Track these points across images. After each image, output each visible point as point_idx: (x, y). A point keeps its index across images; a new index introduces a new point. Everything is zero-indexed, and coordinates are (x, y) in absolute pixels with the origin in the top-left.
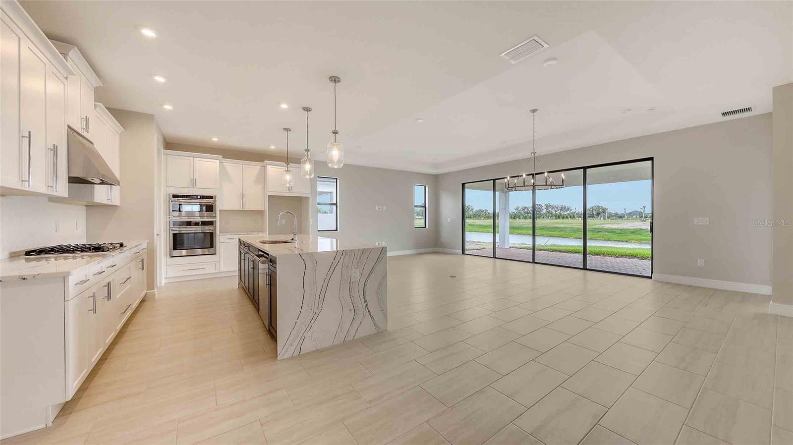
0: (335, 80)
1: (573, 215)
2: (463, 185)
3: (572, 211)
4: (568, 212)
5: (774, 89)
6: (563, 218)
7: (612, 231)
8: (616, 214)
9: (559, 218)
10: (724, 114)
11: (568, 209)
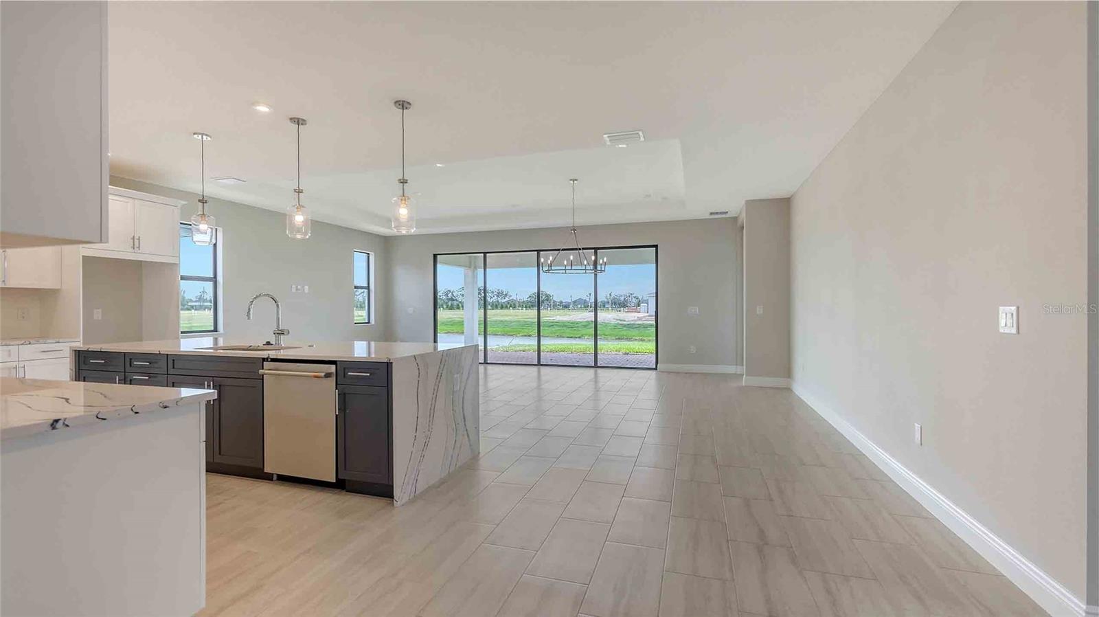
0: (403, 105)
1: (514, 305)
2: (435, 256)
3: (511, 298)
4: (507, 299)
5: (747, 202)
6: (502, 308)
7: (564, 325)
8: (561, 302)
9: (497, 307)
10: (711, 214)
11: (506, 295)
